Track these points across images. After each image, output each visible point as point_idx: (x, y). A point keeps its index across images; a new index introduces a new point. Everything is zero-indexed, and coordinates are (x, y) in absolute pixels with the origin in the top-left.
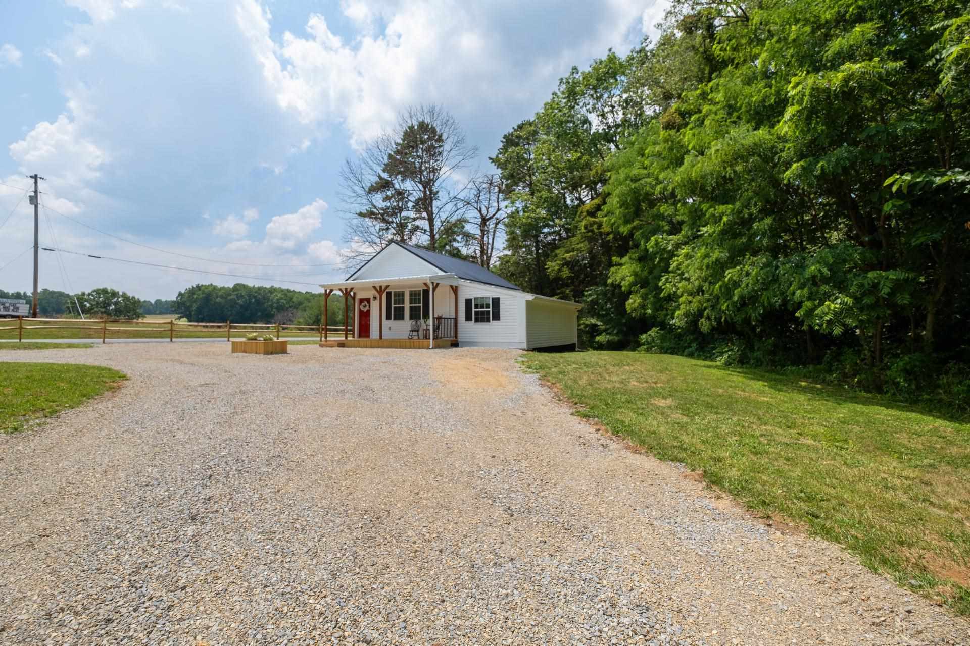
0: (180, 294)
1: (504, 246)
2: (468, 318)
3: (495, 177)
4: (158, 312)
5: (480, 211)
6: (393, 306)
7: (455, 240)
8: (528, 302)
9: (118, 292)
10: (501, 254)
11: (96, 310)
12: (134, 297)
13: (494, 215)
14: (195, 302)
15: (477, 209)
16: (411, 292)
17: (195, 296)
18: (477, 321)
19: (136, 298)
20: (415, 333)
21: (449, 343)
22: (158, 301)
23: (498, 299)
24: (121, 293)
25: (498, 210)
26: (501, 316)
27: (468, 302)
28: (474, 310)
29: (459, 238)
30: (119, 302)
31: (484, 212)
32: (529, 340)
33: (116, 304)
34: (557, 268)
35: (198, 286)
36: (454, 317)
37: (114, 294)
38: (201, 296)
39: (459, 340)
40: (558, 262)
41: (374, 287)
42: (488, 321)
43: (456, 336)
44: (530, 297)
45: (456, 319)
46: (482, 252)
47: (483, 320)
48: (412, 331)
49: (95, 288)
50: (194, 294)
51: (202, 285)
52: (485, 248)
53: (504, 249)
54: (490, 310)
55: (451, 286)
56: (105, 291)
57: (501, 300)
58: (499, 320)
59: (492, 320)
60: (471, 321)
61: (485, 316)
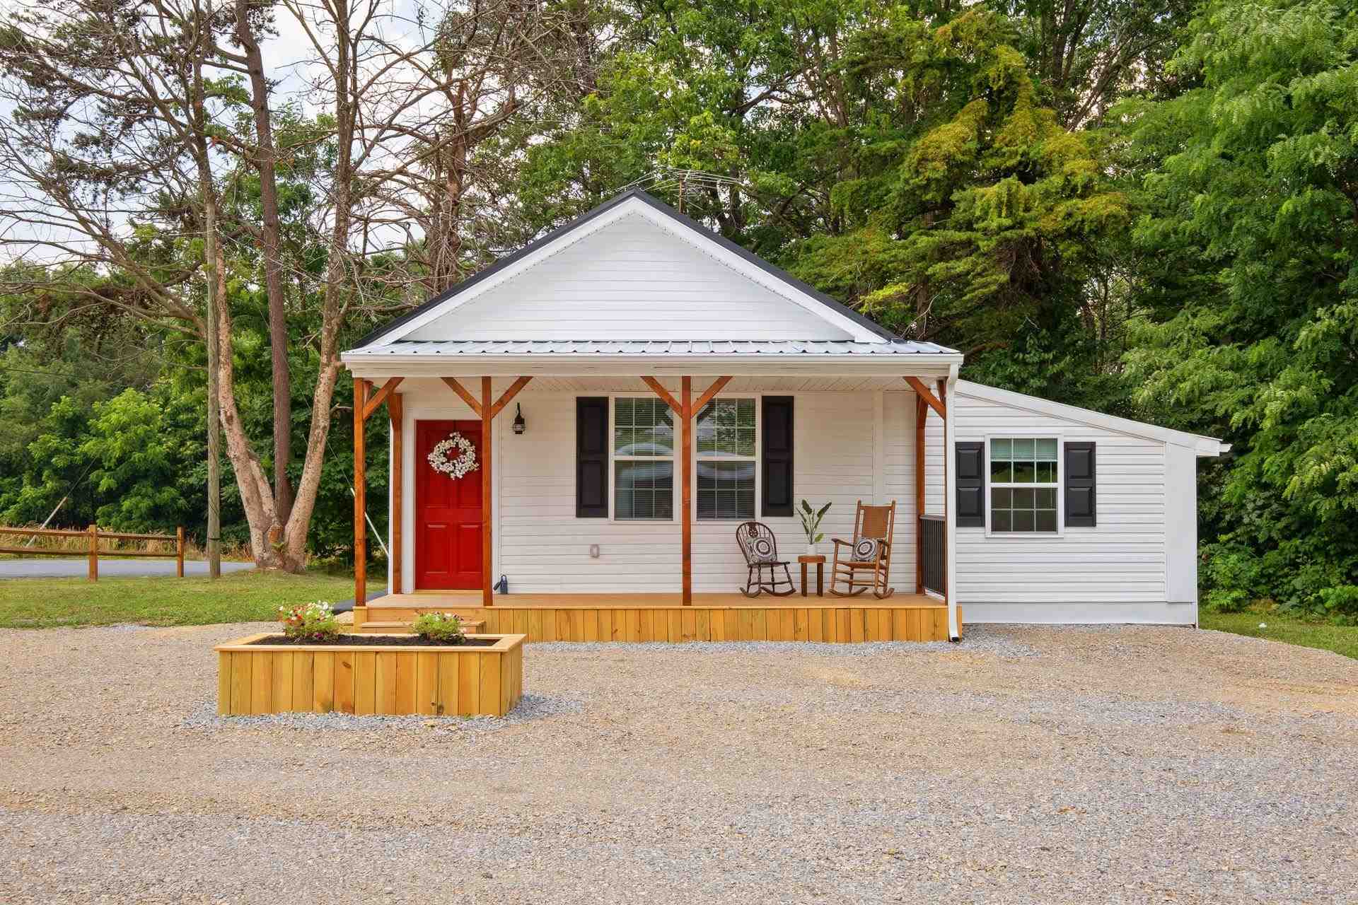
2: (968, 516)
6: (614, 458)
18: (1002, 525)
23: (1091, 446)
26: (1100, 508)
27: (968, 454)
28: (990, 484)
42: (1047, 526)
47: (1024, 524)
54: (1059, 485)
57: (1098, 450)
58: (1093, 523)
59: (1067, 524)
60: (982, 524)
61: (1035, 510)
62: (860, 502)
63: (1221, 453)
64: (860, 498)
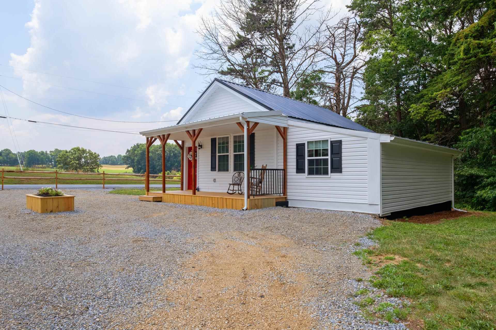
0: (128, 151)
1: (362, 95)
2: (300, 169)
3: (350, 21)
4: (119, 163)
5: (335, 59)
6: (217, 154)
7: (312, 92)
8: (384, 145)
9: (86, 150)
10: (359, 104)
11: (73, 162)
12: (95, 153)
13: (350, 62)
14: (136, 156)
15: (332, 57)
16: (235, 137)
17: (136, 152)
18: (311, 172)
19: (97, 153)
20: (236, 187)
21: (274, 202)
22: (119, 155)
23: (340, 142)
24: (87, 151)
25: (355, 56)
26: (343, 166)
27: (300, 147)
28: (307, 158)
29: (315, 91)
30: (87, 156)
31: (339, 59)
32: (384, 201)
33: (85, 158)
34: (423, 110)
35: (138, 145)
36: (282, 168)
37: (84, 151)
38: (140, 152)
39: (289, 197)
40: (425, 103)
41: (188, 132)
42: (326, 173)
43: (285, 192)
44: (387, 138)
45: (285, 170)
46: (338, 101)
47: (318, 172)
48: (234, 184)
49: (73, 147)
50: (135, 150)
51: (140, 144)
52: (341, 97)
53: (363, 99)
54: (329, 157)
55: (278, 128)
56: (78, 149)
57: (343, 143)
58: (341, 172)
59: (331, 172)
60: (304, 172)
61: (322, 167)
62: (263, 165)
63: (391, 141)
64: (263, 164)
